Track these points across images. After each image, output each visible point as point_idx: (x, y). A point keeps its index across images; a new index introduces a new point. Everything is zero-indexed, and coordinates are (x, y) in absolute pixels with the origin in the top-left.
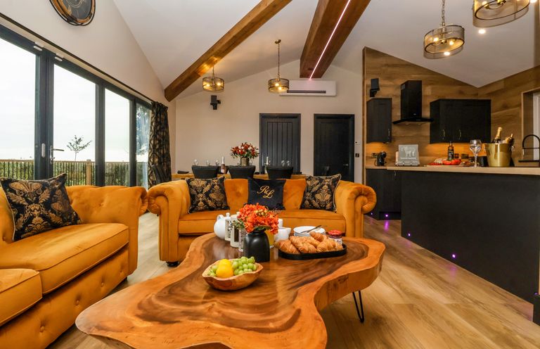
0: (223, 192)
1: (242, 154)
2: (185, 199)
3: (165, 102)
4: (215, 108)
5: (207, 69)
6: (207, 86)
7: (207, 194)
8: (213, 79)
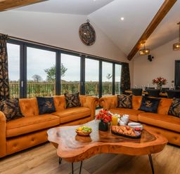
0: (131, 101)
1: (157, 82)
2: (113, 103)
3: (127, 61)
4: (151, 60)
5: (142, 45)
6: (142, 53)
7: (123, 102)
8: (144, 50)
